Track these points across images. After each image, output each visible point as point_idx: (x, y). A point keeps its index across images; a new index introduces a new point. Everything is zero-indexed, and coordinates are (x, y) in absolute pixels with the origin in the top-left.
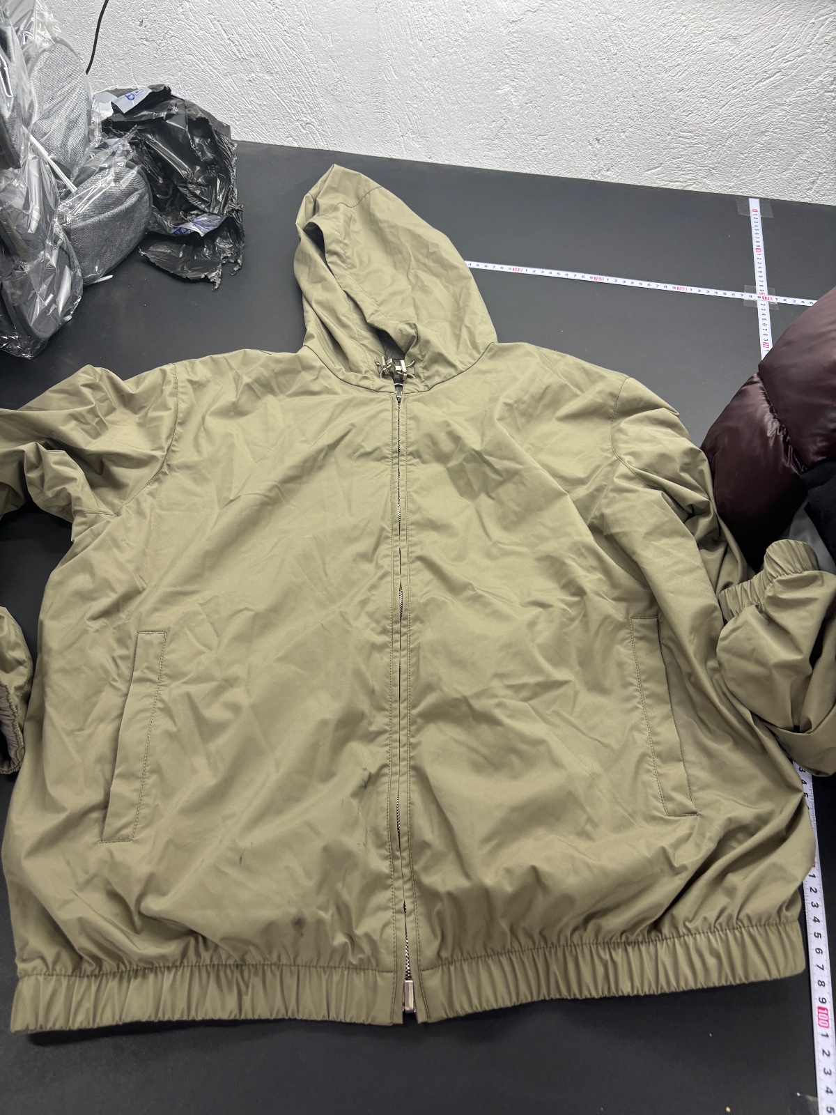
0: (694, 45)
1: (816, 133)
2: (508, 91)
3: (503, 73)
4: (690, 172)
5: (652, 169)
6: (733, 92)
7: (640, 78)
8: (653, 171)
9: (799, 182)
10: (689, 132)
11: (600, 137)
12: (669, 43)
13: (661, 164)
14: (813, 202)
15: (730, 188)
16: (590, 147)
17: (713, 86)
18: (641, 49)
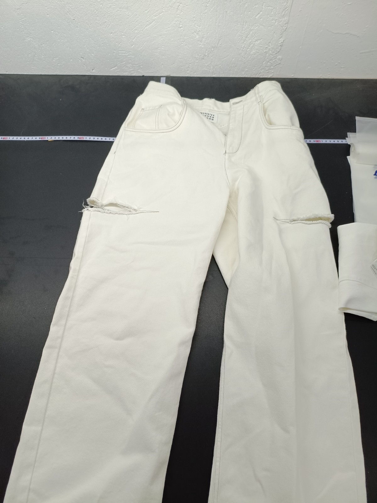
0: (109, 12)
1: (182, 46)
2: (30, 40)
3: (24, 32)
4: (131, 68)
5: (113, 68)
6: (136, 32)
7: (90, 29)
8: (114, 68)
9: (182, 68)
10: (123, 51)
11: (83, 57)
12: (97, 13)
13: (116, 65)
14: (191, 76)
15: (152, 73)
16: (80, 61)
17: (125, 30)
18: (85, 16)
